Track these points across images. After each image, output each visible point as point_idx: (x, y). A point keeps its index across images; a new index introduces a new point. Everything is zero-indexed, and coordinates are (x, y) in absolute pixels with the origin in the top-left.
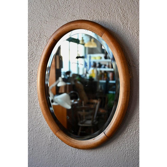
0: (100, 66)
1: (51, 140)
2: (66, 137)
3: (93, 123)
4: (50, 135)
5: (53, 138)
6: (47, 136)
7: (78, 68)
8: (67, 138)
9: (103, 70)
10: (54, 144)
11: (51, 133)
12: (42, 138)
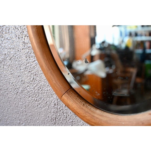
0: (136, 35)
1: (55, 111)
2: (82, 106)
3: (129, 93)
4: (53, 102)
5: (59, 107)
6: (48, 103)
7: (114, 39)
8: (84, 108)
9: (139, 39)
10: (62, 119)
11: (55, 97)
12: (39, 106)
